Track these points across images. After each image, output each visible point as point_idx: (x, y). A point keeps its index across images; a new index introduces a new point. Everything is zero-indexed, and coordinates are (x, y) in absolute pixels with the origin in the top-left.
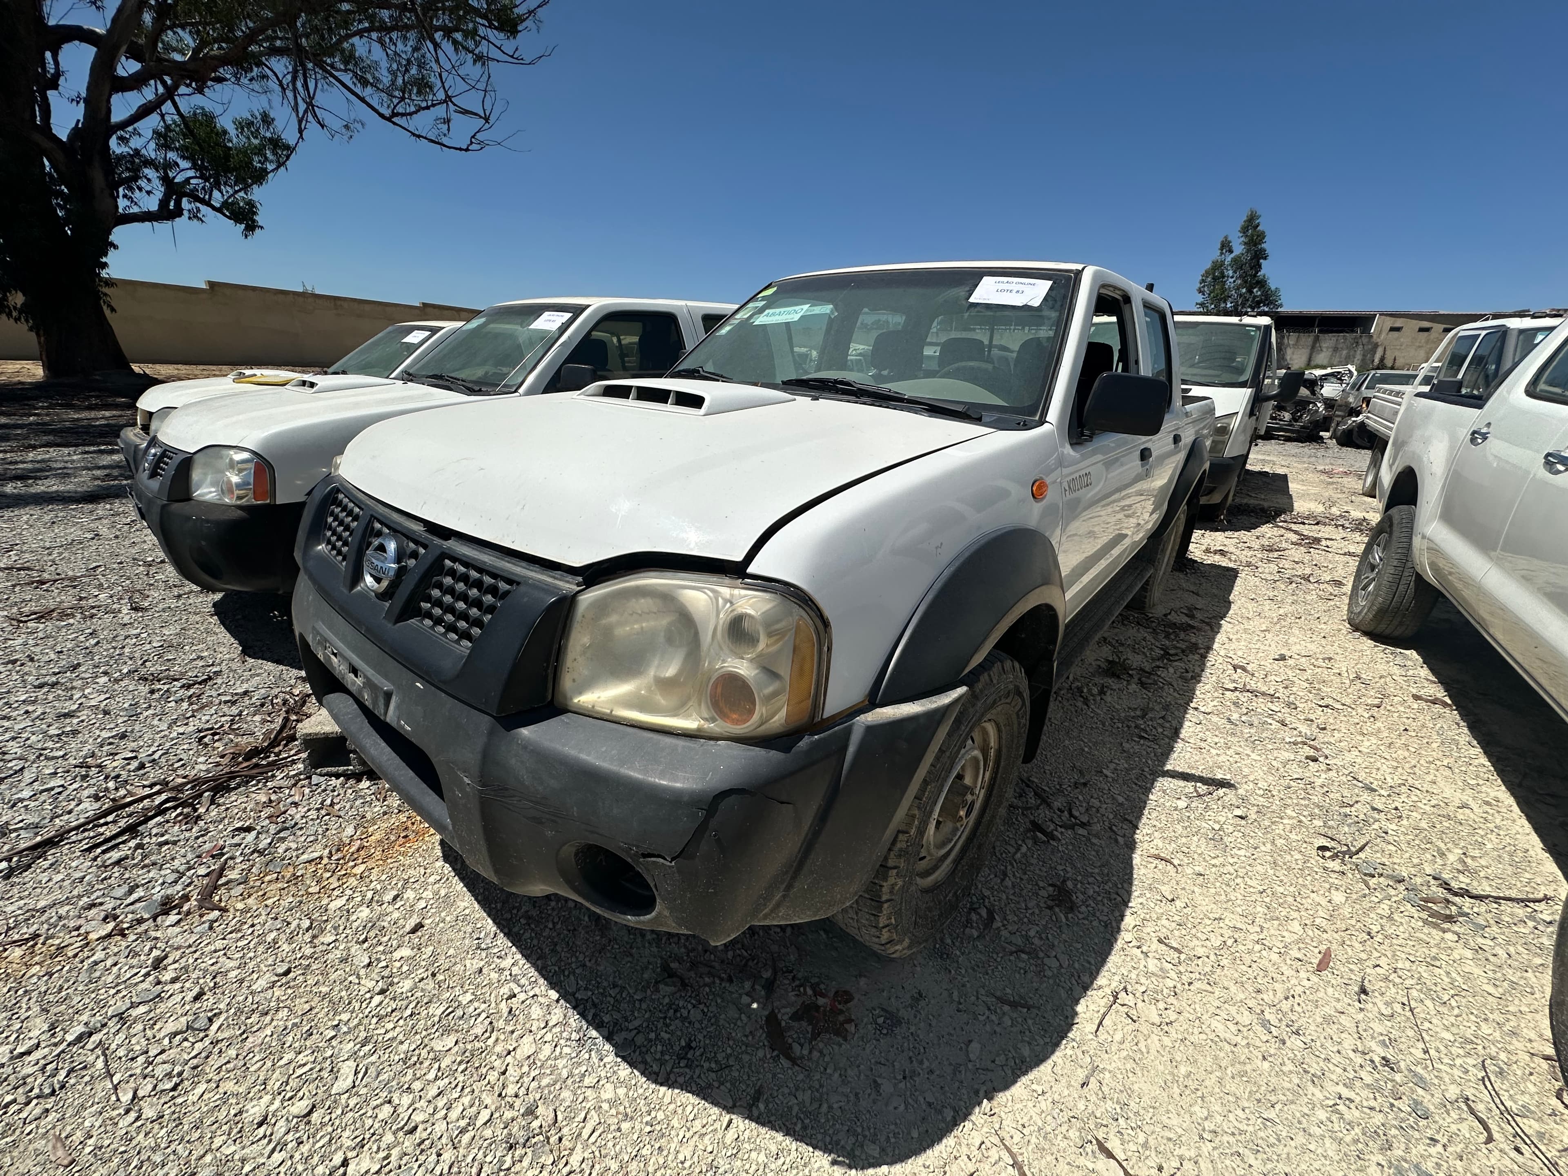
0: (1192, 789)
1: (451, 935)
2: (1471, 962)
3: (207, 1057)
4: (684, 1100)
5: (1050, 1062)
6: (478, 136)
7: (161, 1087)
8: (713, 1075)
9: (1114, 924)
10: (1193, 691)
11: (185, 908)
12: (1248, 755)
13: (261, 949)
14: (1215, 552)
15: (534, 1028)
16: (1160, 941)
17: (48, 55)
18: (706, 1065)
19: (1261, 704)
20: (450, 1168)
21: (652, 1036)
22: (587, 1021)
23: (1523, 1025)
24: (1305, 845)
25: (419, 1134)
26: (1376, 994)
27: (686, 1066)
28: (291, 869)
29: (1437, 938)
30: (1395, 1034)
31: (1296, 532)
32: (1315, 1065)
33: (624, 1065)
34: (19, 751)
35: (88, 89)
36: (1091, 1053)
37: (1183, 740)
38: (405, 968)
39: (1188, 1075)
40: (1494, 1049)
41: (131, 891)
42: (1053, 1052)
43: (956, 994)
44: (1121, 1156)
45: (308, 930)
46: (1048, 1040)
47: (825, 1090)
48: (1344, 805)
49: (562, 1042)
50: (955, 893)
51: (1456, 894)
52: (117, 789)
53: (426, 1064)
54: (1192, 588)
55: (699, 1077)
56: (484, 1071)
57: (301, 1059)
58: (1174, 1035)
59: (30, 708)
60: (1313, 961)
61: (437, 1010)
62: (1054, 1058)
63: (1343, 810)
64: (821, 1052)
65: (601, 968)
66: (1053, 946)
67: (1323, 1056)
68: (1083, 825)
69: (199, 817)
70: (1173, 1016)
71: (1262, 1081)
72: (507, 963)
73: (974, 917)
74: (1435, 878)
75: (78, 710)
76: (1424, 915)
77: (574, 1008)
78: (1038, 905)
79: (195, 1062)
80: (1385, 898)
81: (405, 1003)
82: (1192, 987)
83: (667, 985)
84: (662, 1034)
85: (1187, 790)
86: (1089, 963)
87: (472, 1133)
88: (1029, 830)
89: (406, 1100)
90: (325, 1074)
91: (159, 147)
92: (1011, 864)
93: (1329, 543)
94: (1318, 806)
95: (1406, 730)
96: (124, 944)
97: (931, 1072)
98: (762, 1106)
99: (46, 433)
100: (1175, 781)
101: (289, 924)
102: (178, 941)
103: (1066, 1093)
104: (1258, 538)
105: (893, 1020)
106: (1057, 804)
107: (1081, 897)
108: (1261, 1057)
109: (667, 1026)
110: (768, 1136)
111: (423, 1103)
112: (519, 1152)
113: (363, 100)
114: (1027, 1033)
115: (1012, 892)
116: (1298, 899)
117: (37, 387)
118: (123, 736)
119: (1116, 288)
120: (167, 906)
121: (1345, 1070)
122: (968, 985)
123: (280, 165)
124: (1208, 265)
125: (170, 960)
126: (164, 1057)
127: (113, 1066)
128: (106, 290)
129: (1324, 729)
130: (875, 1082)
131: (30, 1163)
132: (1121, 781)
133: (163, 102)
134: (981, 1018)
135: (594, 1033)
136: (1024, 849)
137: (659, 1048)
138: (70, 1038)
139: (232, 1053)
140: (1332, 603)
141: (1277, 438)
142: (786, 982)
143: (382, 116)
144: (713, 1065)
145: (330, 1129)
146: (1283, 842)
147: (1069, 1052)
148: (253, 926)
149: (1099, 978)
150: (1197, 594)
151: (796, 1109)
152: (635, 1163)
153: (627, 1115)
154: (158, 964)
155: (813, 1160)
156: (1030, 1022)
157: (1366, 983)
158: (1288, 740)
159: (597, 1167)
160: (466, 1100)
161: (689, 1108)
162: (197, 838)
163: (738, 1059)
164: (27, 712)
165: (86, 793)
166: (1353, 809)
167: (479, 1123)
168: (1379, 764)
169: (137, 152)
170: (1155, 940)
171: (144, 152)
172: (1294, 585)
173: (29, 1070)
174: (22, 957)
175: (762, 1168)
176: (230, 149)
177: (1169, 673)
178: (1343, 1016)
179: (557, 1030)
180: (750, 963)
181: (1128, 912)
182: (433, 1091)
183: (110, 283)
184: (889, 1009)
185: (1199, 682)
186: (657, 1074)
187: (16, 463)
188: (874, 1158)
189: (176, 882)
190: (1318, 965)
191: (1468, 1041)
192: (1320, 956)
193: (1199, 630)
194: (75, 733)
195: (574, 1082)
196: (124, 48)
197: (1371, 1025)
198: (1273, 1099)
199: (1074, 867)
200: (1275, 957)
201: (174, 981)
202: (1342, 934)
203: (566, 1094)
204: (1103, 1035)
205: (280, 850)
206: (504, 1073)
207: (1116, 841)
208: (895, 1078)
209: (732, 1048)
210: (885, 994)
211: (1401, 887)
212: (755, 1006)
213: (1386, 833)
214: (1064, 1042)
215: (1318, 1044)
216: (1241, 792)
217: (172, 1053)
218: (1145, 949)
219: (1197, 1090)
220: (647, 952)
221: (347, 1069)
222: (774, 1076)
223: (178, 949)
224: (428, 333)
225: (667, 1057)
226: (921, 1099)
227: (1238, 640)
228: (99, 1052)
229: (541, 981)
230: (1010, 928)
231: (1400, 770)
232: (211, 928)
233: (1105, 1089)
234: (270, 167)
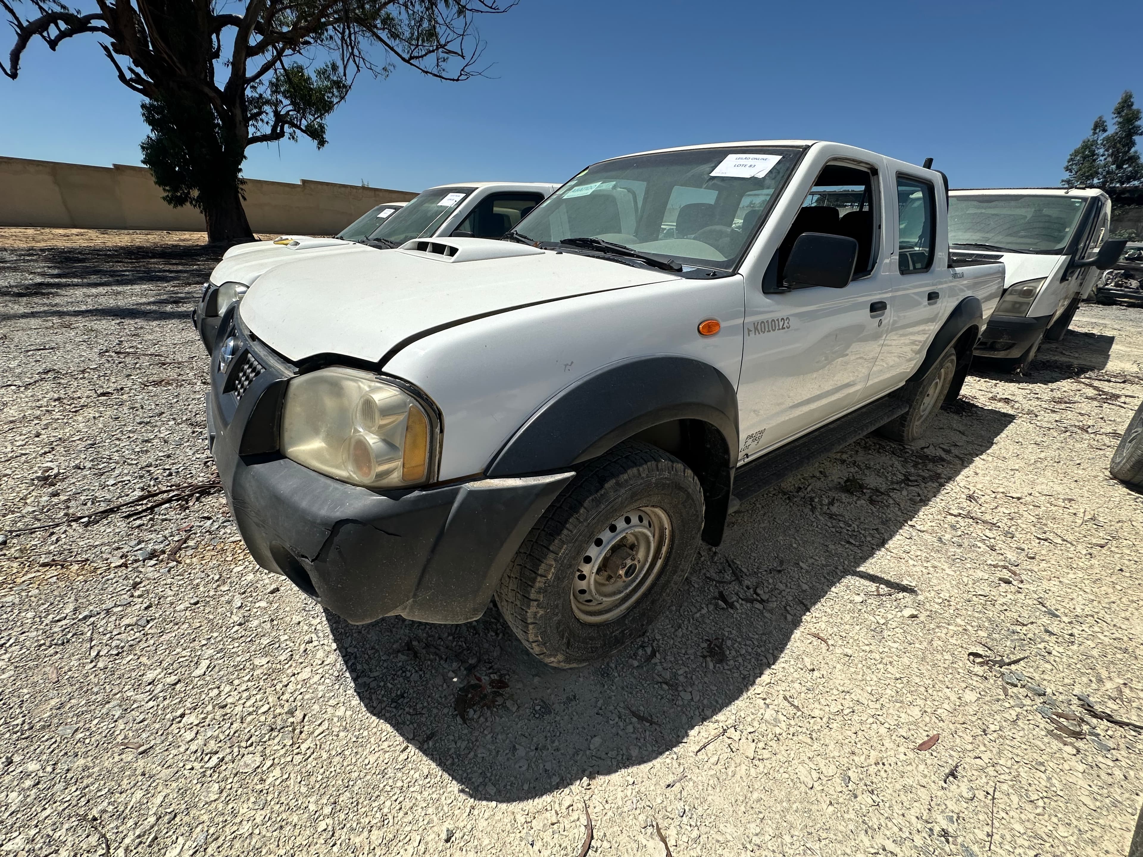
0: (874, 589)
1: (292, 599)
2: (1080, 775)
3: (139, 642)
4: (384, 728)
5: (650, 764)
6: (466, 69)
7: (111, 652)
8: (409, 717)
9: (751, 678)
10: (916, 512)
11: (161, 557)
12: (943, 570)
13: (189, 588)
14: (1000, 400)
15: (314, 664)
16: (785, 698)
17: (214, 37)
18: (407, 709)
19: (978, 530)
20: (235, 733)
21: (382, 684)
22: (347, 667)
23: (1106, 838)
24: (960, 649)
25: (227, 710)
26: (965, 779)
27: (395, 707)
28: (222, 545)
29: (1055, 748)
30: (966, 814)
31: (1096, 388)
32: (875, 820)
33: (357, 698)
34: (117, 458)
35: (234, 56)
36: (686, 766)
37: (887, 549)
38: (259, 613)
39: (759, 800)
40: (1062, 849)
41: (139, 543)
42: (656, 758)
43: (601, 702)
44: (671, 842)
45: (217, 581)
46: (656, 749)
47: (478, 744)
48: (1018, 623)
49: (327, 675)
50: (623, 631)
51: (1095, 716)
52: (154, 486)
53: (248, 670)
54: (961, 428)
55: (400, 716)
56: (275, 682)
57: (184, 653)
58: (761, 768)
59: (131, 435)
60: (917, 741)
61: (265, 641)
62: (655, 762)
63: (1014, 627)
64: (486, 719)
65: (369, 636)
66: (692, 685)
67: (886, 815)
68: (762, 601)
69: (188, 508)
70: (766, 754)
71: (821, 821)
72: (315, 622)
73: (640, 652)
74: (1079, 699)
75: (153, 439)
76: (1051, 727)
77: (343, 657)
78: (695, 653)
79: (132, 642)
80: (1017, 706)
81: (250, 633)
82: (795, 738)
83: (403, 654)
84: (389, 684)
85: (869, 589)
86: (717, 702)
87: (254, 716)
88: (715, 598)
89: (228, 688)
90: (192, 664)
91: (273, 92)
92: (689, 620)
93: (1128, 400)
94: (990, 621)
95: (1121, 570)
96: (125, 572)
97: (558, 750)
98: (431, 743)
99: (199, 276)
100: (862, 581)
101: (209, 576)
102: (150, 575)
103: (652, 788)
104: (1052, 390)
105: (546, 709)
106: (746, 582)
107: (733, 653)
108: (828, 803)
109: (394, 680)
110: (427, 763)
111: (236, 693)
112: (275, 733)
113: (392, 49)
114: (642, 740)
115: (679, 640)
116: (930, 691)
117: (204, 248)
118: (169, 456)
119: (860, 162)
120: (153, 555)
121: (901, 830)
122: (613, 698)
123: (342, 98)
124: (1079, 145)
125: (142, 585)
126: (119, 636)
127: (95, 636)
128: (241, 186)
129: (1033, 558)
130: (514, 746)
131: (40, 677)
132: (813, 573)
133: (276, 62)
134: (611, 722)
135: (347, 674)
136: (704, 611)
137: (383, 692)
138: (81, 617)
139: (152, 642)
140: (1102, 452)
141: (1121, 304)
142: (484, 669)
143: (403, 59)
144: (411, 711)
145: (183, 695)
146: (940, 643)
147: (668, 761)
148: (190, 574)
149: (720, 714)
150: (963, 434)
151: (453, 750)
152: (338, 758)
153: (346, 728)
154: (135, 586)
155: (449, 785)
156: (647, 733)
157: (960, 769)
158: (989, 562)
159: (315, 754)
160: (258, 697)
161: (385, 733)
162: (182, 519)
163: (430, 711)
164: (129, 437)
165: (138, 486)
166: (1025, 628)
167: (260, 712)
168: (1074, 595)
169: (261, 95)
170: (781, 697)
171: (264, 95)
172: (1068, 434)
173: (56, 629)
174: (77, 570)
175: (413, 781)
176: (311, 89)
177: (902, 496)
178: (923, 789)
179: (328, 667)
180: (465, 652)
181: (768, 672)
182: (244, 687)
183: (243, 182)
184: (547, 702)
185: (927, 505)
186: (375, 708)
187: (178, 293)
188: (490, 795)
189: (162, 542)
190: (921, 745)
191: (1037, 836)
192: (926, 739)
193: (949, 463)
194: (147, 451)
195: (323, 701)
196: (253, 26)
197: (947, 802)
198: (824, 835)
199: (739, 630)
200: (883, 730)
201: (139, 597)
202: (959, 726)
203: (316, 707)
204: (701, 755)
205: (221, 533)
206: (286, 686)
207: (786, 618)
208: (530, 748)
209: (428, 702)
210: (549, 691)
211: (1039, 700)
212: (455, 680)
213: (1050, 653)
214: (668, 753)
215: (887, 805)
216: (920, 598)
217: (123, 636)
218: (768, 701)
219: (760, 812)
220: (402, 631)
221: (204, 664)
222: (449, 726)
223: (148, 579)
224: (393, 210)
225: (385, 699)
226: (541, 766)
227: (984, 475)
228: (91, 627)
229: (331, 636)
230: (665, 665)
231: (1095, 603)
232: (169, 571)
233: (684, 793)
234: (335, 100)
